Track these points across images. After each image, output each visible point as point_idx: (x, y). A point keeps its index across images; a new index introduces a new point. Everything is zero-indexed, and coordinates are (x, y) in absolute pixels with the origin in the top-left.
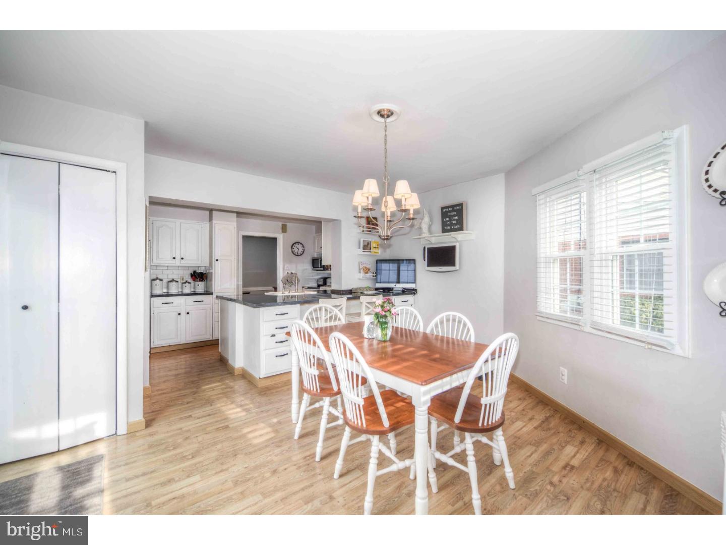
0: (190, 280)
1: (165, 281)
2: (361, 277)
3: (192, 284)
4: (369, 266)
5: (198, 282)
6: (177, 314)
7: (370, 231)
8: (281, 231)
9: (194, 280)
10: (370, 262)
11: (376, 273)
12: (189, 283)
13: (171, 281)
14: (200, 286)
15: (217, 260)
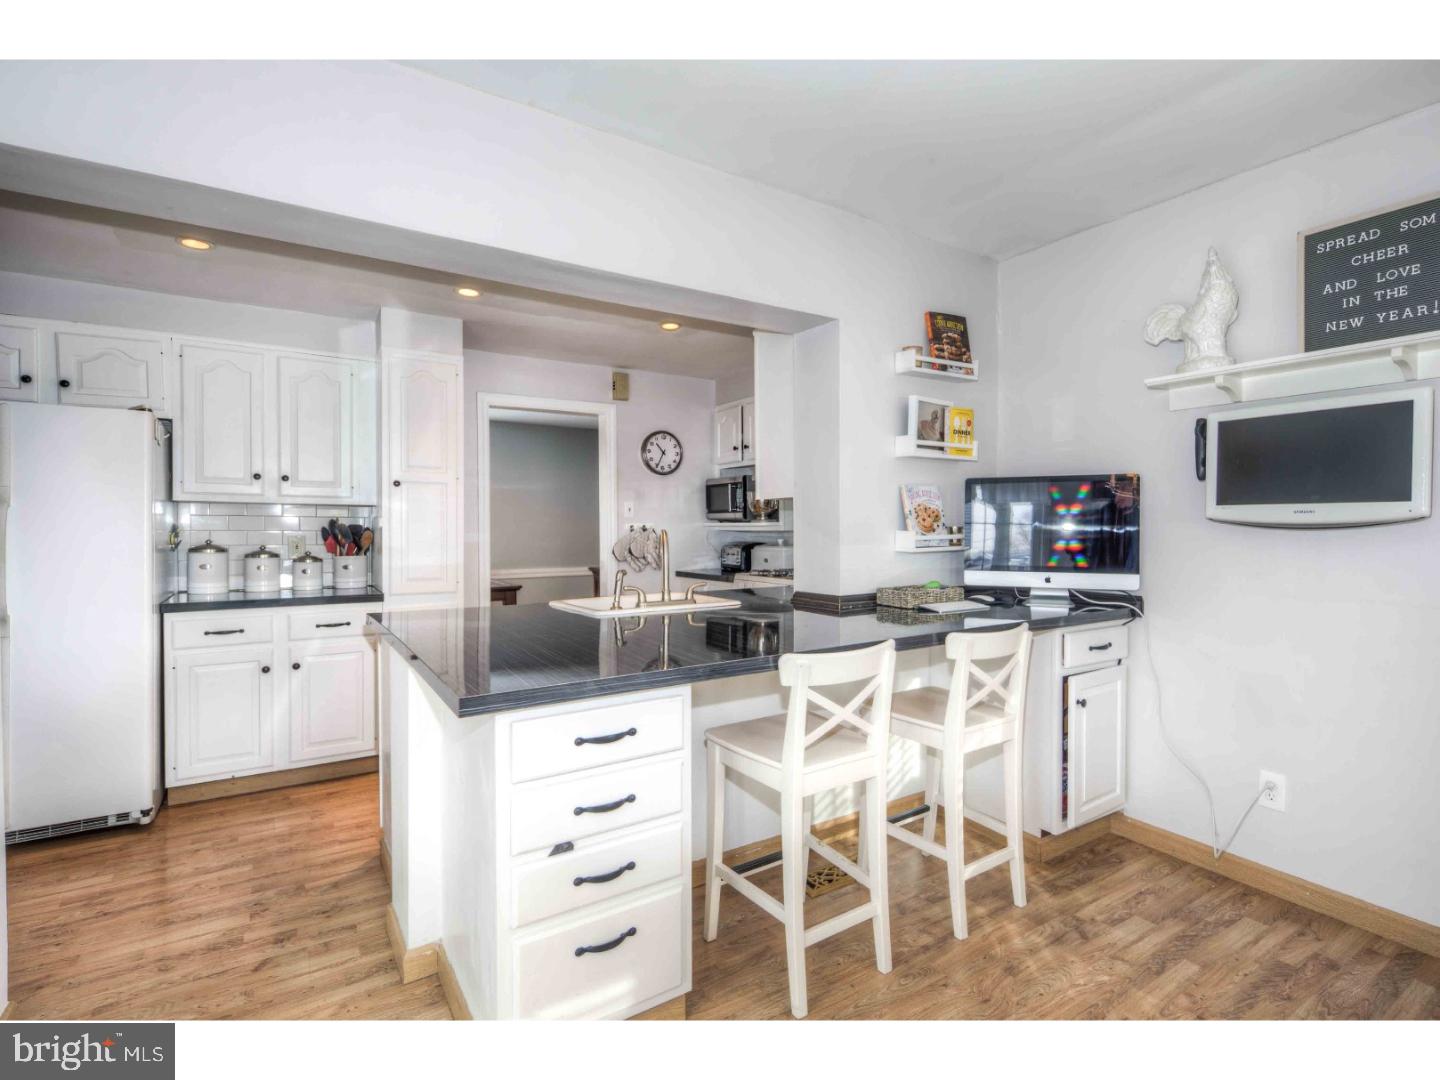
0: (319, 549)
1: (236, 552)
2: (911, 548)
3: (328, 565)
4: (936, 505)
5: (344, 557)
6: (256, 668)
7: (944, 368)
8: (610, 395)
9: (331, 550)
10: (937, 489)
11: (960, 530)
12: (316, 559)
13: (255, 555)
14: (352, 574)
15: (397, 484)
